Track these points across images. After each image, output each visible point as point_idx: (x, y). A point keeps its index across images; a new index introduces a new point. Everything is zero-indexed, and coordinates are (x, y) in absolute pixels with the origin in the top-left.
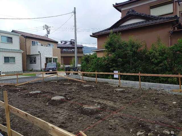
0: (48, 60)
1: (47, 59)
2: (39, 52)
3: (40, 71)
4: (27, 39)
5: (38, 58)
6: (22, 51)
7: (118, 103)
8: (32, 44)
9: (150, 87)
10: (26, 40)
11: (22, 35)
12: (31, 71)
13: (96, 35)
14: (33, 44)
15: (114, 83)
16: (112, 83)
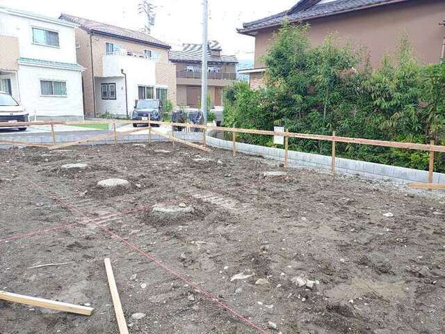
0: (144, 91)
1: (141, 88)
2: (122, 70)
3: (124, 119)
4: (94, 38)
5: (119, 86)
6: (83, 69)
7: (245, 206)
8: (107, 51)
9: (360, 173)
10: (93, 40)
11: (82, 27)
12: (103, 116)
13: (252, 28)
14: (110, 49)
15: (275, 158)
16: (272, 157)
